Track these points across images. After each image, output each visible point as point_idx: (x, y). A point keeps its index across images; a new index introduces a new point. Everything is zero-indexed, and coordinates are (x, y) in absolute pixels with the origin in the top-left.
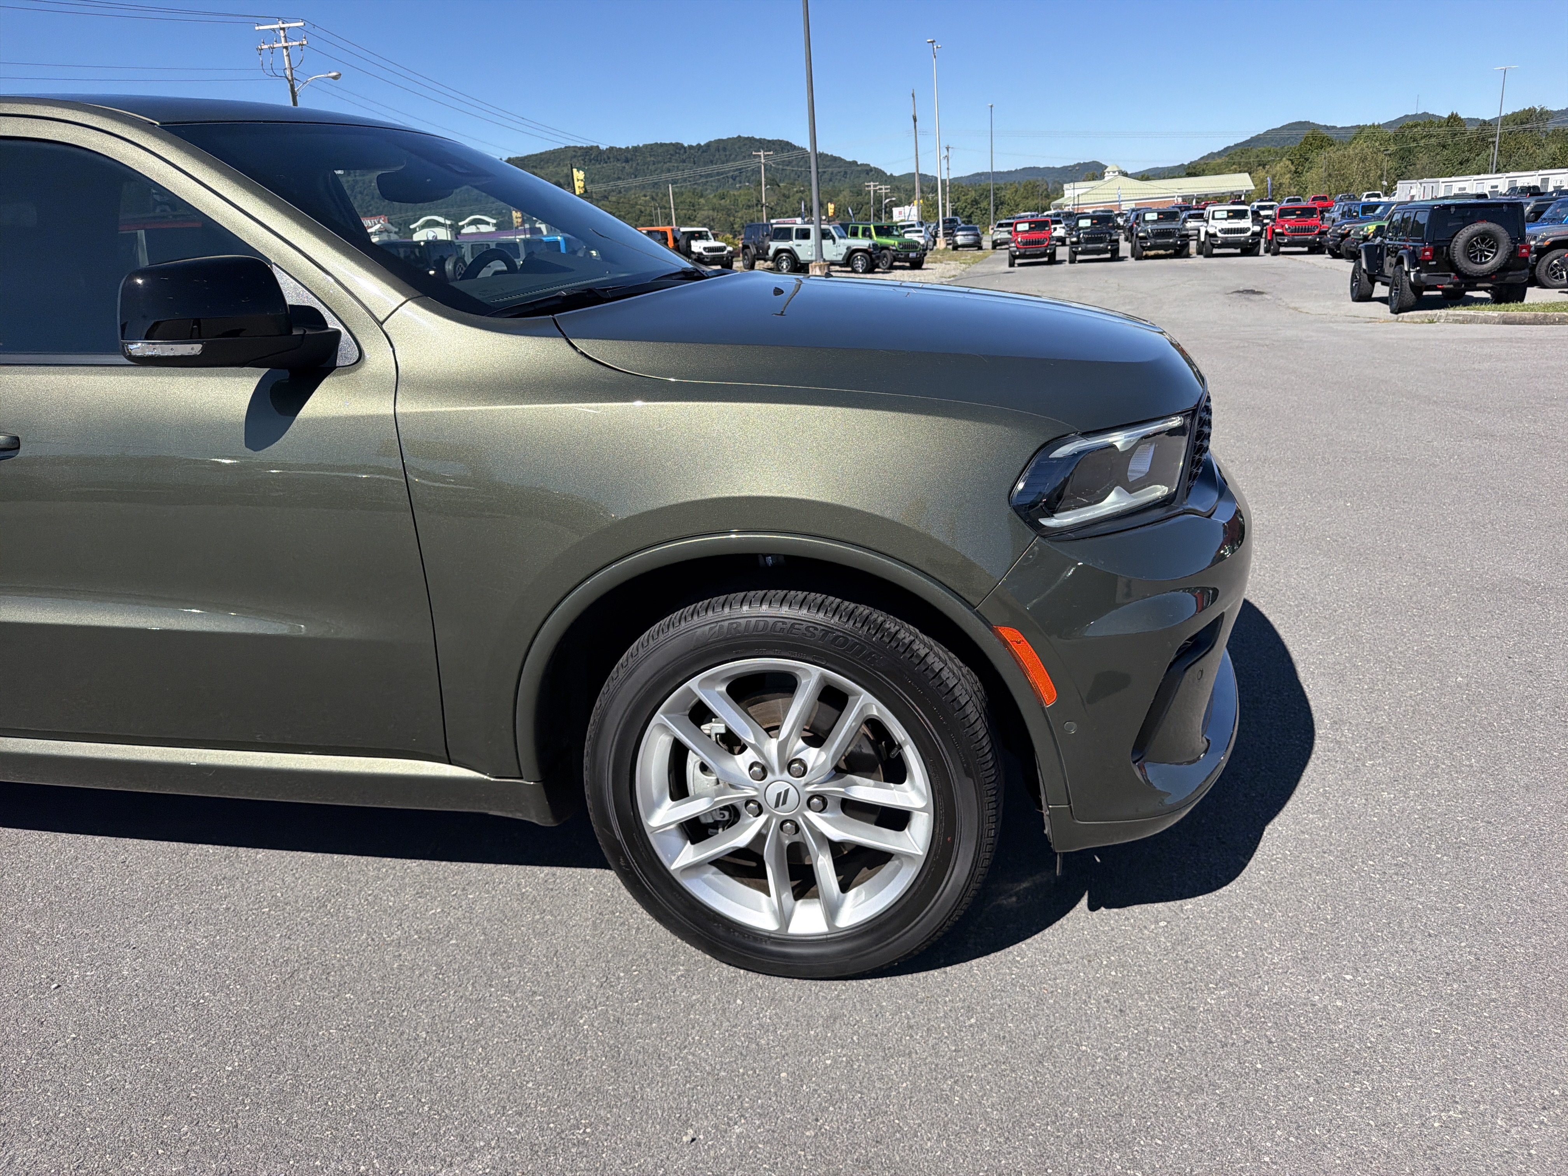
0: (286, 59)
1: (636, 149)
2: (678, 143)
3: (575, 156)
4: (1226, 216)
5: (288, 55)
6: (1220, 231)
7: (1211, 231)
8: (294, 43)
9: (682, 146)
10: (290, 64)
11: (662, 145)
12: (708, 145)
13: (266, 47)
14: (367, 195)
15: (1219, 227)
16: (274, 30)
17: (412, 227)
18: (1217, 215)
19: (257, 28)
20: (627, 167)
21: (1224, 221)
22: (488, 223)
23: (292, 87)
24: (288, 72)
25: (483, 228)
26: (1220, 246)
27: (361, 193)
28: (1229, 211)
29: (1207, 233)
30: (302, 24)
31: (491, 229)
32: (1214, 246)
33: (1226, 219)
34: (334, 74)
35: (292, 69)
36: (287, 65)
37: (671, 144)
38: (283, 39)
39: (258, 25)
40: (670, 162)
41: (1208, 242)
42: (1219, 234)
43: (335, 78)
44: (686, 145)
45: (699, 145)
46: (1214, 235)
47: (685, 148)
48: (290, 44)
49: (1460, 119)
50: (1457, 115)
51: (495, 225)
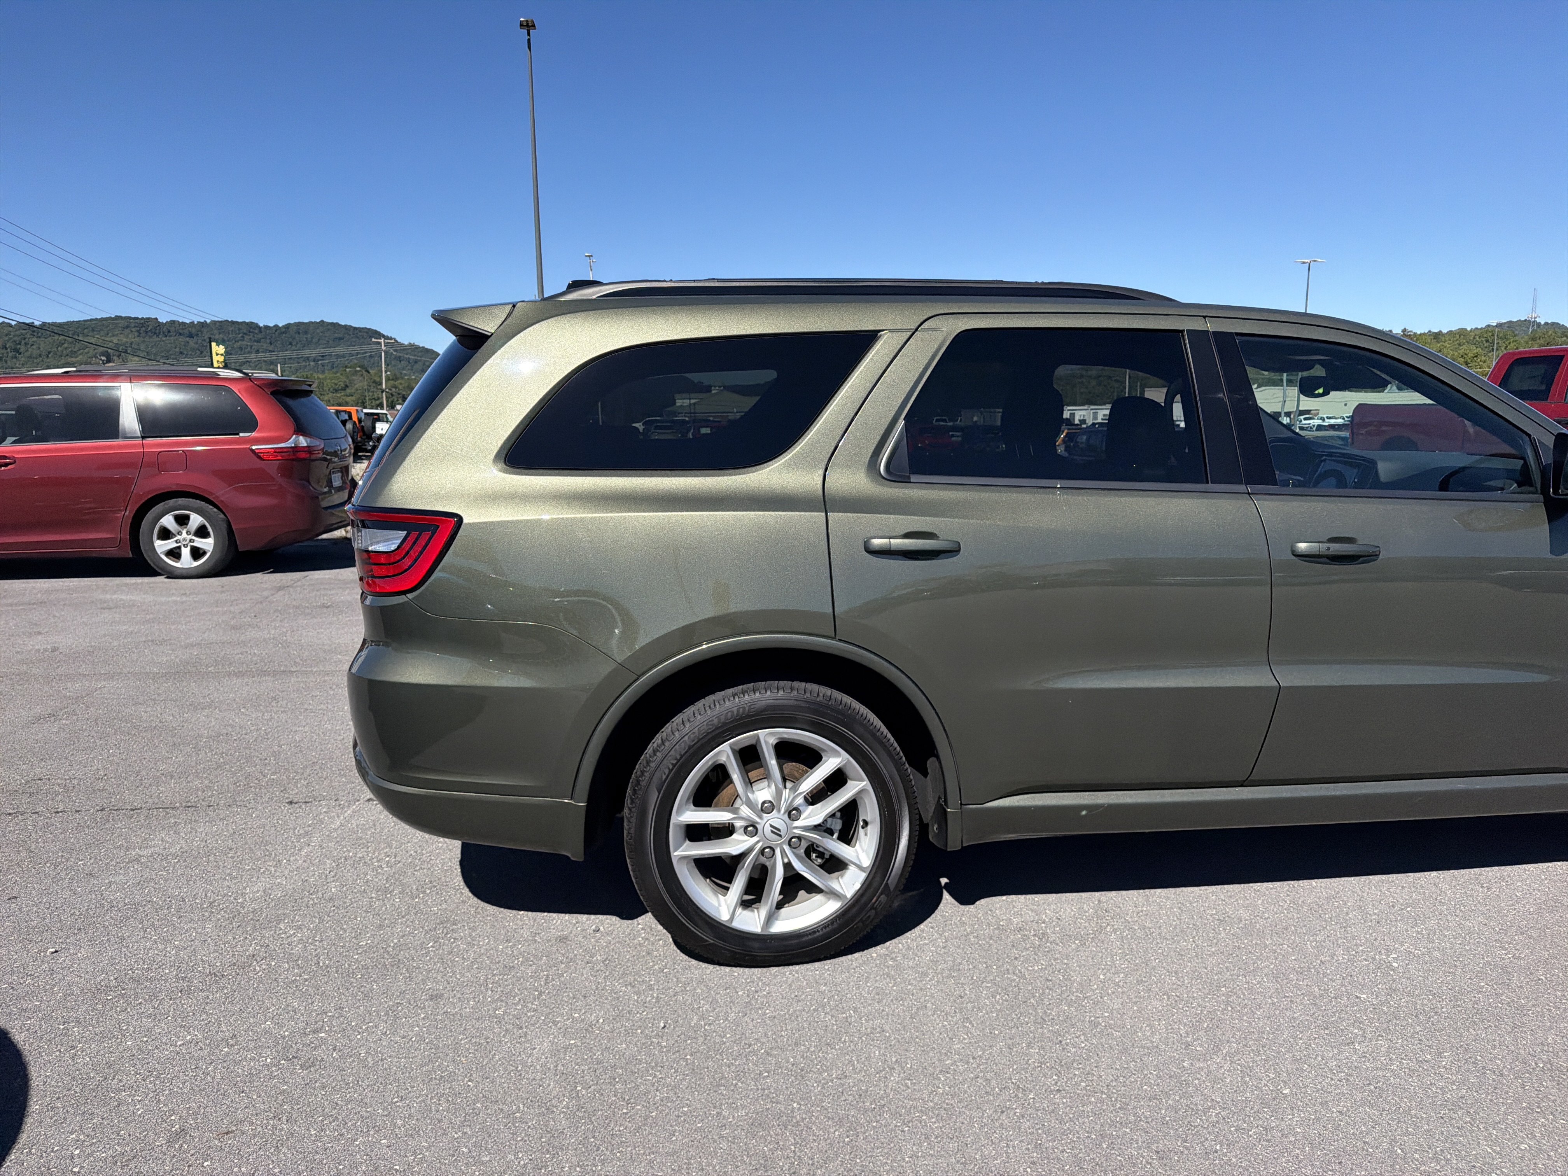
1: (203, 325)
2: (252, 323)
9: (257, 325)
11: (233, 323)
12: (288, 327)
20: (191, 343)
37: (244, 322)
40: (243, 340)
44: (261, 325)
45: (276, 326)
47: (260, 328)
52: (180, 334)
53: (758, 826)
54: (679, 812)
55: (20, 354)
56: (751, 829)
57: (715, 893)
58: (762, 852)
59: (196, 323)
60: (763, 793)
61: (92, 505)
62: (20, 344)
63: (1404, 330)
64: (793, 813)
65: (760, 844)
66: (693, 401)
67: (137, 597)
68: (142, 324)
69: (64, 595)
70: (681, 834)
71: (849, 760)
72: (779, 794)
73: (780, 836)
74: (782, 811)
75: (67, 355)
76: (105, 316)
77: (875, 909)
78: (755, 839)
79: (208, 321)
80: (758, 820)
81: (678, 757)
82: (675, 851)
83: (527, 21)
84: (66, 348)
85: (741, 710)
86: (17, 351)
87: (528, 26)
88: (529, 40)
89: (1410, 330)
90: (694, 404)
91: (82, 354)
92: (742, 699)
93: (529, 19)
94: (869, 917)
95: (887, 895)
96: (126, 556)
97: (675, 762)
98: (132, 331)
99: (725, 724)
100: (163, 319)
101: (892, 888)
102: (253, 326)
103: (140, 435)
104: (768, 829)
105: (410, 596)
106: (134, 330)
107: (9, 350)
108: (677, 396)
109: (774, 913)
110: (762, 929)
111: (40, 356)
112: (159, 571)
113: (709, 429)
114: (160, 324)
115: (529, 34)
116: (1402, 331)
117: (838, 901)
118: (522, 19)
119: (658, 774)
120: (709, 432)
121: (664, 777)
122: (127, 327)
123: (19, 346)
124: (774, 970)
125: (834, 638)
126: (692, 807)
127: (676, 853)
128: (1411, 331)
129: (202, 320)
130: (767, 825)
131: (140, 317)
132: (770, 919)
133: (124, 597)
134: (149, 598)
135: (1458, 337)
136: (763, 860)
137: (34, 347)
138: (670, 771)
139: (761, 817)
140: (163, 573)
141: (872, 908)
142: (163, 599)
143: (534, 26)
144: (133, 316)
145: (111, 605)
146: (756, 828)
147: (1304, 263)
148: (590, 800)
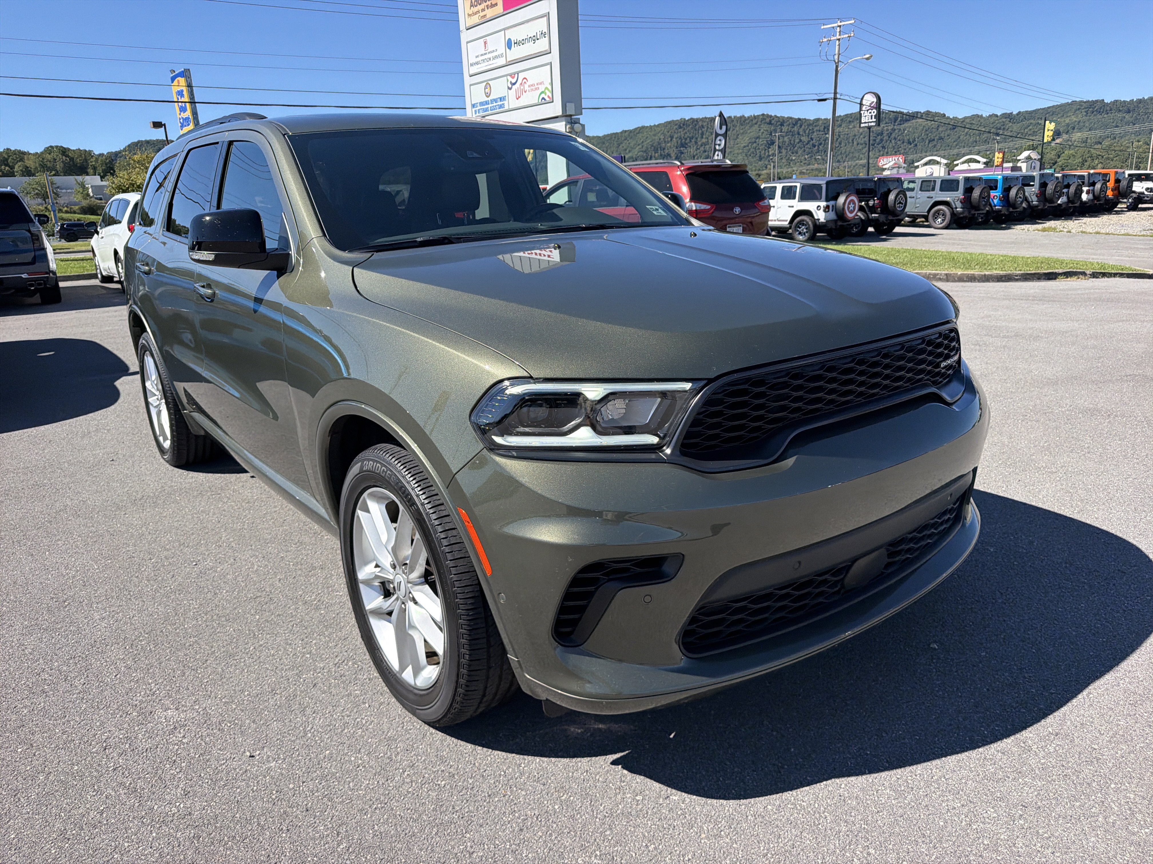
0: (837, 47)
3: (1079, 109)
5: (839, 45)
8: (845, 36)
10: (839, 51)
13: (826, 40)
14: (899, 140)
16: (833, 27)
17: (916, 164)
19: (822, 27)
20: (1127, 117)
22: (979, 162)
23: (837, 67)
24: (836, 57)
25: (974, 166)
27: (895, 139)
30: (853, 21)
31: (981, 166)
34: (867, 56)
35: (839, 54)
36: (837, 52)
38: (838, 34)
39: (824, 25)
43: (868, 59)
48: (842, 37)
51: (985, 163)
68: (1092, 105)
131: (1090, 100)
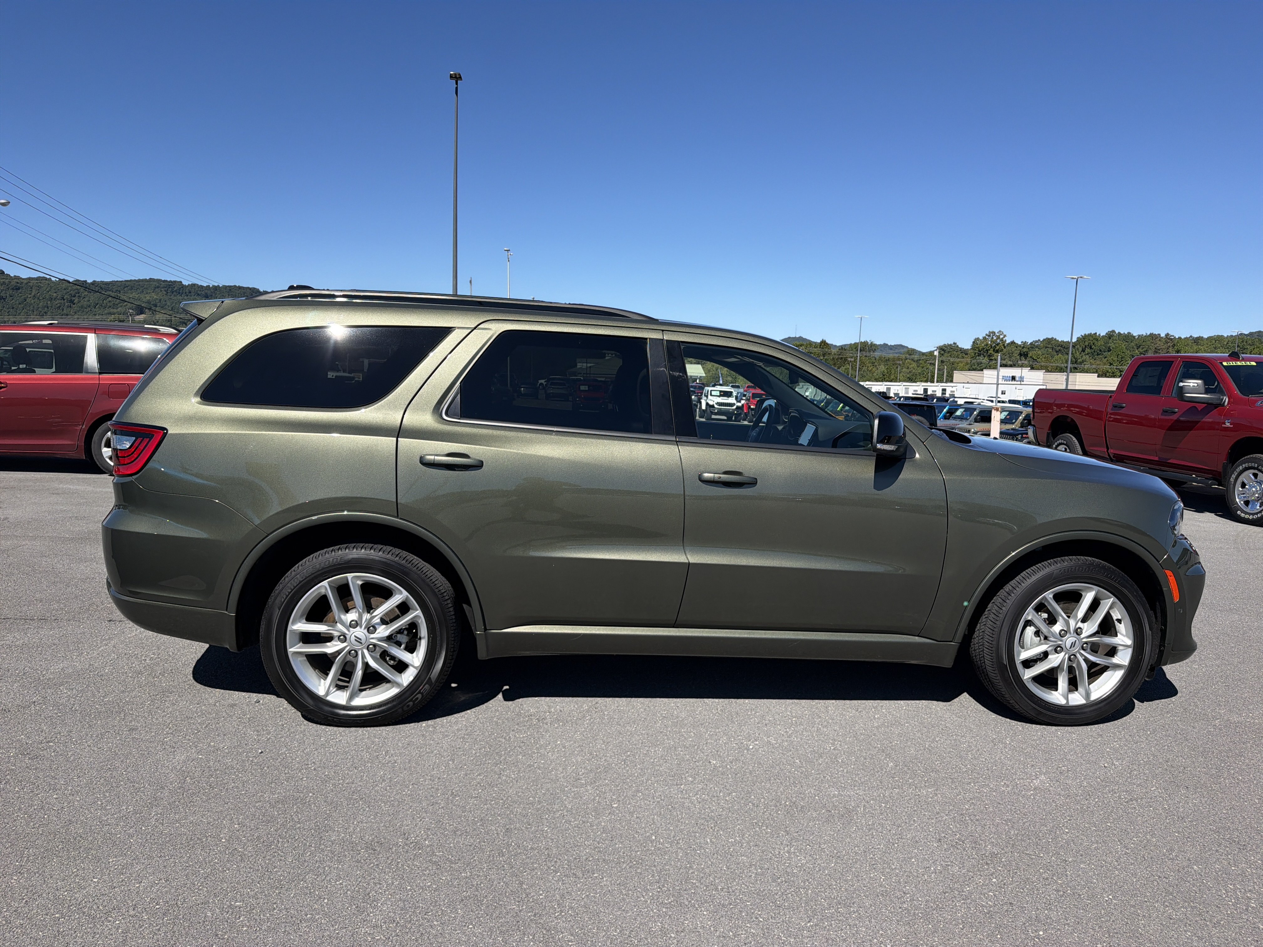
4: (719, 394)
6: (716, 404)
7: (711, 403)
15: (716, 401)
18: (713, 393)
21: (718, 398)
26: (716, 414)
28: (721, 391)
29: (707, 404)
32: (712, 413)
33: (719, 396)
41: (708, 410)
42: (716, 406)
46: (713, 406)
49: (828, 344)
50: (825, 341)
52: (198, 295)
53: (347, 636)
54: (293, 624)
55: (74, 304)
56: (343, 638)
57: (320, 678)
58: (349, 652)
59: (211, 286)
60: (352, 616)
61: (60, 420)
62: (74, 296)
63: (1167, 335)
64: (371, 629)
65: (348, 648)
66: (589, 365)
67: (80, 488)
68: (170, 285)
69: (31, 483)
70: (297, 638)
71: (407, 596)
72: (360, 617)
73: (361, 643)
74: (363, 627)
75: (110, 307)
76: (133, 278)
77: (422, 694)
78: (345, 644)
79: (221, 286)
80: (347, 632)
81: (292, 588)
82: (291, 648)
83: (455, 74)
84: (110, 302)
85: (335, 560)
86: (72, 302)
87: (457, 78)
88: (457, 88)
89: (1172, 334)
90: (590, 367)
91: (121, 306)
92: (337, 554)
93: (457, 72)
94: (417, 698)
95: (430, 685)
96: (82, 458)
97: (290, 591)
98: (161, 291)
99: (323, 569)
100: (185, 283)
101: (433, 681)
102: (255, 291)
103: (97, 371)
104: (353, 638)
105: (134, 477)
106: (162, 289)
107: (65, 301)
108: (578, 360)
109: (356, 693)
110: (347, 702)
111: (89, 306)
112: (104, 470)
113: (587, 387)
114: (183, 287)
115: (457, 84)
116: (1166, 336)
117: (398, 688)
118: (452, 73)
119: (279, 599)
120: (587, 389)
121: (283, 600)
122: (158, 287)
123: (73, 298)
124: (353, 729)
125: (397, 517)
126: (304, 621)
127: (291, 650)
128: (1173, 336)
129: (216, 284)
130: (353, 635)
131: (169, 280)
132: (351, 698)
133: (72, 487)
134: (90, 488)
135: (1214, 341)
136: (350, 658)
137: (86, 299)
138: (287, 596)
139: (349, 631)
140: (106, 472)
141: (419, 693)
142: (98, 490)
143: (460, 78)
144: (163, 279)
145: (60, 492)
146: (345, 637)
147: (1073, 278)
148: (238, 612)
